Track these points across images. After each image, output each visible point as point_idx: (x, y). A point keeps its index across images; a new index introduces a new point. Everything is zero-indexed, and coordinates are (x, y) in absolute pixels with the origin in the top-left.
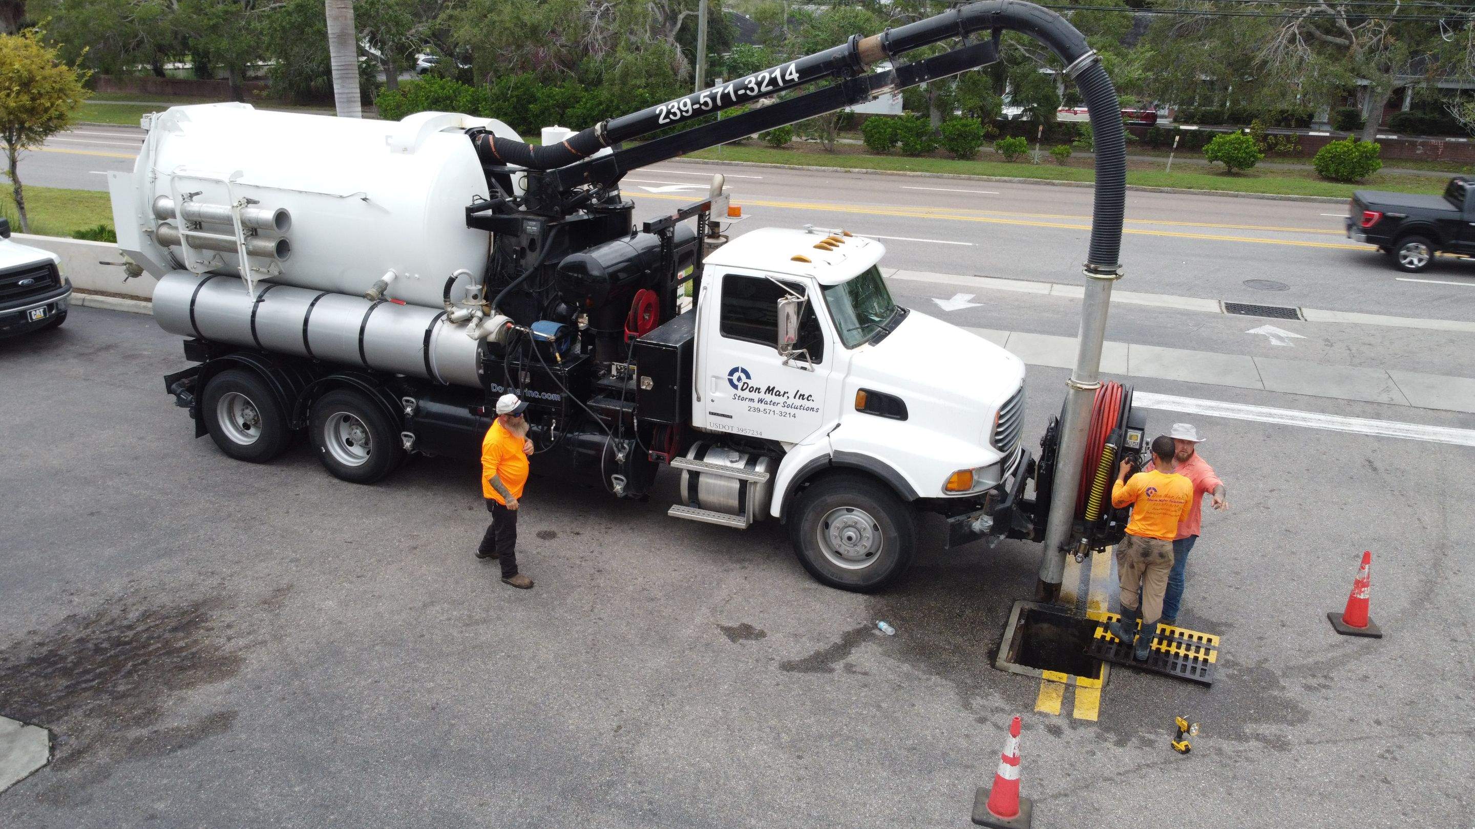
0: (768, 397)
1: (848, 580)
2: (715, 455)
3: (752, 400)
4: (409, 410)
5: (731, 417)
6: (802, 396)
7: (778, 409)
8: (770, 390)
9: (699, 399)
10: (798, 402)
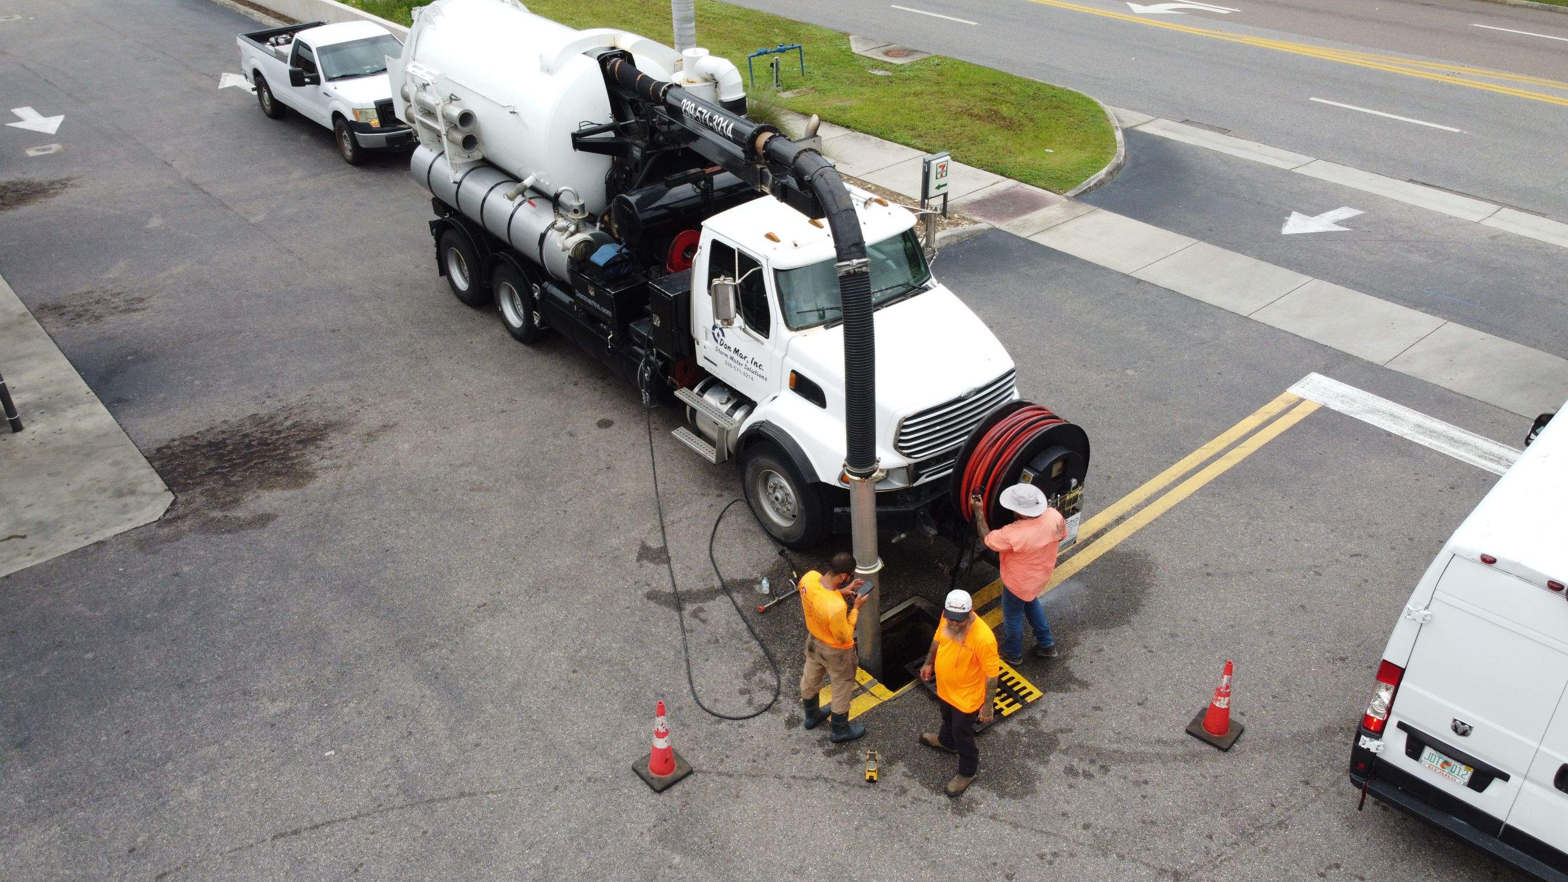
0: (736, 357)
1: (775, 532)
2: (712, 395)
3: (726, 355)
4: (536, 294)
5: (716, 365)
6: (756, 363)
7: (742, 368)
8: (736, 351)
9: (698, 343)
10: (754, 368)
